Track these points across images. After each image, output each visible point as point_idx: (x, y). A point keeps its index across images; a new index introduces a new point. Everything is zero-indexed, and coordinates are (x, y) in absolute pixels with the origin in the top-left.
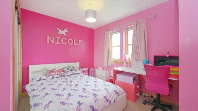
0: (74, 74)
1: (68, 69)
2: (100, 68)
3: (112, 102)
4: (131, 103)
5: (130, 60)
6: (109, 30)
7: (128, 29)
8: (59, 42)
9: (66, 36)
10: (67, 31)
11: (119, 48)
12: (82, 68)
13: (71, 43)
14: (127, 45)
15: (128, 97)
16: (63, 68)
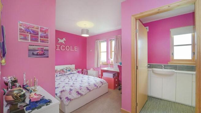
0: (71, 73)
1: (66, 70)
2: (92, 69)
3: (99, 87)
4: (111, 90)
5: (112, 63)
6: (99, 40)
7: (111, 40)
8: (59, 49)
9: (64, 43)
10: (65, 40)
11: (106, 53)
12: (77, 69)
13: (68, 49)
14: (111, 52)
15: (109, 87)
16: (63, 69)
